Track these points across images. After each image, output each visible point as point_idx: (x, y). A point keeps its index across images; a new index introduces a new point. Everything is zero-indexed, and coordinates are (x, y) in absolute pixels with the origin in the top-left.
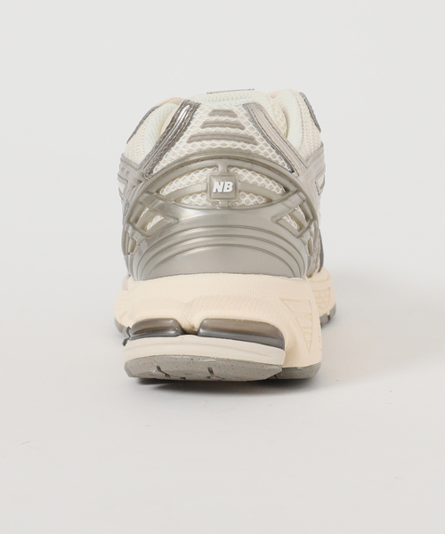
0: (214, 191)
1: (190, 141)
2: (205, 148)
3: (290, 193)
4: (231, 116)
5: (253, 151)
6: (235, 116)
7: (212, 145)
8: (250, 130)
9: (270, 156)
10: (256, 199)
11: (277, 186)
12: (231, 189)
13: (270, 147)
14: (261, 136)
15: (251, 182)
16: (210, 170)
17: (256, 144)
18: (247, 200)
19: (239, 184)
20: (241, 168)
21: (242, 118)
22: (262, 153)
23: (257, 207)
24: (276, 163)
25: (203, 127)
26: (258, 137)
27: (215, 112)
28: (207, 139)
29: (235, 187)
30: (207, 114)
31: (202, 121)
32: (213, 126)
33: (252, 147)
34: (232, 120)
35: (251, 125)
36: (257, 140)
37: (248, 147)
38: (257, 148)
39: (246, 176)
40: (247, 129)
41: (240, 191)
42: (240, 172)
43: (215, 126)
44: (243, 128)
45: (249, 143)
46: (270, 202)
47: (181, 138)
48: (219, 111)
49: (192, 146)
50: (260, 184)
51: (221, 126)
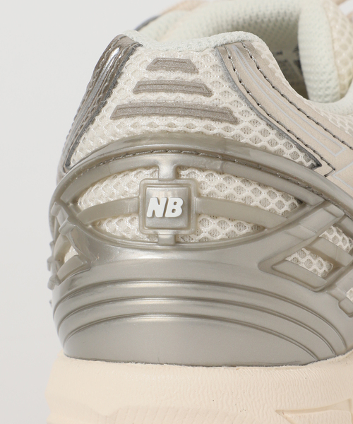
0: (149, 214)
1: (115, 116)
2: (138, 131)
3: (307, 209)
4: (186, 71)
5: (229, 135)
6: (194, 70)
7: (151, 125)
8: (222, 96)
9: (264, 142)
10: (230, 227)
11: (279, 197)
12: (179, 212)
13: (263, 126)
14: (244, 107)
15: (221, 195)
16: (146, 173)
17: (235, 121)
18: (212, 229)
19: (195, 200)
20: (202, 170)
21: (209, 72)
22: (246, 139)
23: (230, 243)
24: (278, 154)
25: (137, 90)
26: (239, 109)
27: (157, 64)
28: (143, 115)
29: (187, 206)
30: (145, 65)
31: (134, 81)
32: (153, 91)
33: (227, 129)
34: (189, 78)
35: (226, 86)
36: (236, 115)
37: (218, 128)
38: (235, 130)
39: (213, 184)
40: (216, 94)
41: (199, 215)
42: (200, 177)
43: (157, 91)
44: (208, 93)
45: (221, 121)
46: (259, 230)
47: (104, 110)
48: (164, 61)
49: (119, 126)
50: (239, 198)
51: (167, 91)
